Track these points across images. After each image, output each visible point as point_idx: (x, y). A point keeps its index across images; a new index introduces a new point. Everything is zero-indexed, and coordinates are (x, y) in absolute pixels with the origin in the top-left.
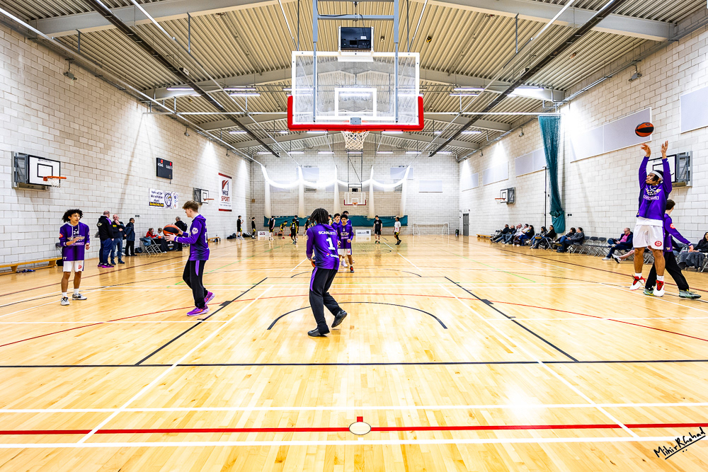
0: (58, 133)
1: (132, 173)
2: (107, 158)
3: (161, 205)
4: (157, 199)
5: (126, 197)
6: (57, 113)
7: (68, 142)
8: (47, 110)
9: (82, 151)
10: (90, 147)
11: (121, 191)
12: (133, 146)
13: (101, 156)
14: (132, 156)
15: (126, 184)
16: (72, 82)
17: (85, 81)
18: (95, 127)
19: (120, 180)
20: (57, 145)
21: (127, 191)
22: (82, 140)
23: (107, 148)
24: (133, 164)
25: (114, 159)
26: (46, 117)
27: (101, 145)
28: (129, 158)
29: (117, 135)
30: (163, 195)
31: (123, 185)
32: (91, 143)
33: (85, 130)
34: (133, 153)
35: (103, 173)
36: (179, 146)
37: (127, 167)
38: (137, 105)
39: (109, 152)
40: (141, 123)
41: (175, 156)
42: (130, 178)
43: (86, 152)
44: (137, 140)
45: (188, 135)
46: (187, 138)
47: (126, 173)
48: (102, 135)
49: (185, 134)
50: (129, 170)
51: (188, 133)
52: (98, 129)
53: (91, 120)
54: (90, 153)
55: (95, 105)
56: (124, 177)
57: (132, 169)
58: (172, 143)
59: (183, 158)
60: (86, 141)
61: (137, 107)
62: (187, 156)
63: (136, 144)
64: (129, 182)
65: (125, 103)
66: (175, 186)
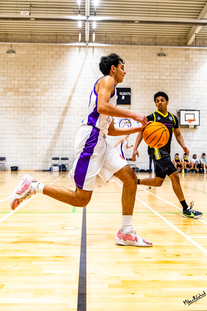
0: (2, 90)
2: (43, 98)
5: (64, 125)
6: (1, 78)
7: (9, 94)
9: (20, 97)
10: (27, 93)
11: (58, 121)
12: (73, 83)
13: (38, 98)
14: (73, 92)
15: (64, 114)
16: (13, 55)
18: (32, 79)
19: (57, 113)
22: (20, 90)
23: (45, 90)
24: (73, 98)
25: (50, 98)
27: (39, 90)
28: (69, 94)
30: (117, 121)
31: (61, 117)
32: (28, 90)
33: (24, 82)
34: (74, 89)
35: (39, 109)
36: (147, 69)
37: (65, 102)
38: (80, 49)
39: (46, 94)
40: (84, 63)
41: (139, 81)
42: (69, 109)
43: (24, 97)
44: (78, 78)
45: (164, 55)
46: (162, 58)
47: (65, 107)
48: (39, 83)
49: (159, 55)
50: (68, 103)
51: (165, 52)
52: (35, 79)
53: (28, 75)
54: (28, 97)
55: (32, 64)
56: (63, 110)
57: (72, 102)
58: (132, 69)
59: (154, 81)
60: (24, 90)
61: (80, 51)
62: (162, 77)
63: (77, 81)
64: (68, 113)
65: (65, 52)
66: (139, 111)
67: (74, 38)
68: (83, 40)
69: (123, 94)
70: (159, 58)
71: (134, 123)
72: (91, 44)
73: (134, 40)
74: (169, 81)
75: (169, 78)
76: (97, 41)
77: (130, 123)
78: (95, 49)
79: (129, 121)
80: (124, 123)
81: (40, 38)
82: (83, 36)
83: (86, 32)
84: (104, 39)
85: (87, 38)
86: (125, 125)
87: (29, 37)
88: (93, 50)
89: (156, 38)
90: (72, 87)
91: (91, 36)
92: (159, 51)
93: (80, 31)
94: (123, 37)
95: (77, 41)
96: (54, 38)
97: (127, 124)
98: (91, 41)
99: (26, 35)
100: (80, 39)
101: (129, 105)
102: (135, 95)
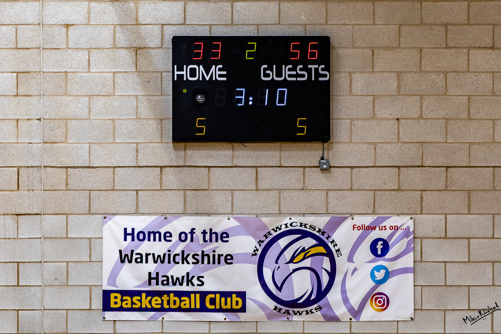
4: (179, 270)
66: (388, 178)
69: (279, 74)
71: (350, 259)
77: (329, 254)
79: (321, 243)
80: (288, 254)
86: (292, 266)
97: (307, 263)
101: (318, 145)
102: (359, 81)
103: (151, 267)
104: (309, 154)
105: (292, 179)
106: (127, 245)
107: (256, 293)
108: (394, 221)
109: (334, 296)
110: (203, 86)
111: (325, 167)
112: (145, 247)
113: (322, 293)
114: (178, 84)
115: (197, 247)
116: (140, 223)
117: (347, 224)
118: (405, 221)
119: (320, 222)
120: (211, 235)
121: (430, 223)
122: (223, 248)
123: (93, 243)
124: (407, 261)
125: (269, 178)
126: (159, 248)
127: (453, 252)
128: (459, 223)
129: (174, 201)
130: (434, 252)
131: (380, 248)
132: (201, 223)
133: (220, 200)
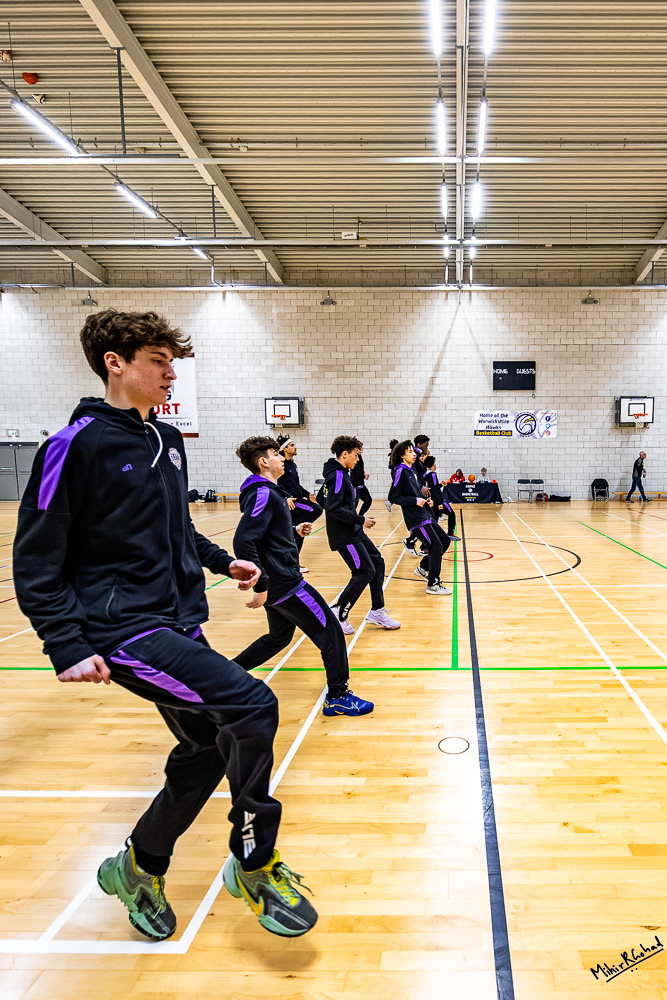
0: (316, 369)
1: (436, 392)
2: (386, 381)
3: (509, 433)
4: (494, 425)
6: (314, 349)
7: (329, 375)
8: (302, 349)
9: (347, 381)
10: (359, 374)
11: (412, 419)
12: (437, 356)
13: (378, 381)
14: (436, 369)
15: (423, 407)
16: (332, 308)
17: (350, 299)
18: (365, 349)
19: (411, 406)
20: (315, 381)
21: (425, 419)
22: (347, 368)
23: (389, 367)
24: (437, 381)
25: (398, 381)
26: (302, 356)
27: (379, 368)
28: (430, 375)
29: (403, 348)
30: (512, 418)
31: (416, 412)
32: (360, 368)
33: (353, 355)
34: (438, 364)
35: (380, 401)
36: (563, 328)
37: (424, 387)
38: (447, 295)
39: (391, 374)
40: (454, 319)
41: (550, 348)
42: (431, 400)
43: (354, 381)
44: (445, 345)
45: (595, 302)
46: (590, 307)
47: (423, 395)
48: (378, 355)
49: (585, 302)
50: (430, 389)
51: (596, 297)
52: (372, 349)
53: (360, 342)
54: (360, 381)
55: (366, 323)
56: (419, 400)
57: (435, 388)
58: (539, 328)
59: (576, 348)
60: (353, 368)
61: (446, 298)
62: (590, 341)
63: (443, 352)
64: (429, 407)
65: (421, 301)
66: (550, 400)
67: (437, 275)
68: (453, 280)
70: (585, 307)
72: (466, 287)
73: (541, 276)
74: (602, 348)
75: (601, 341)
76: (477, 280)
77: (535, 420)
78: (474, 295)
80: (523, 420)
81: (376, 276)
82: (453, 271)
83: (458, 264)
84: (488, 275)
85: (459, 276)
86: (525, 423)
87: (358, 275)
88: (470, 296)
89: (580, 271)
90: (435, 362)
91: (466, 272)
92: (585, 296)
93: (447, 263)
94: (523, 272)
95: (441, 281)
96: (401, 276)
98: (466, 280)
99: (354, 272)
100: (446, 278)
101: (532, 391)
102: (544, 374)
103: (487, 424)
104: (530, 393)
105: (525, 400)
106: (481, 418)
107: (515, 431)
108: (552, 411)
109: (535, 432)
110: (501, 375)
111: (534, 397)
112: (485, 419)
113: (532, 431)
114: (495, 375)
115: (499, 419)
116: (485, 412)
117: (539, 413)
118: (555, 412)
119: (532, 412)
120: (503, 415)
121: (561, 412)
122: (506, 419)
123: (471, 417)
124: (555, 422)
125: (519, 400)
126: (489, 419)
127: (568, 420)
128: (569, 412)
129: (493, 406)
130: (562, 420)
131: (548, 419)
132: (501, 412)
133: (506, 406)
